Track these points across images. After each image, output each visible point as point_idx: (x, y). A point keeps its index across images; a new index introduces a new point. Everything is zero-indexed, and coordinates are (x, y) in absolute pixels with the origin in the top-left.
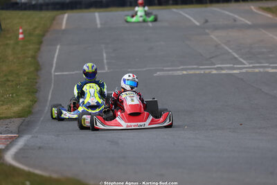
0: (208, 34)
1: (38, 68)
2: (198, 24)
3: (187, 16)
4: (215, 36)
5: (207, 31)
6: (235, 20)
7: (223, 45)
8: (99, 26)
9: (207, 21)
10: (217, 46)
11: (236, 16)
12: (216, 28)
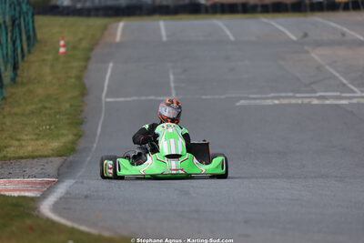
0: (307, 52)
1: (84, 92)
2: (294, 38)
3: (281, 28)
4: (317, 55)
5: (306, 48)
6: (343, 34)
7: (327, 67)
8: (164, 38)
9: (306, 35)
10: (319, 68)
11: (345, 29)
12: (318, 44)
